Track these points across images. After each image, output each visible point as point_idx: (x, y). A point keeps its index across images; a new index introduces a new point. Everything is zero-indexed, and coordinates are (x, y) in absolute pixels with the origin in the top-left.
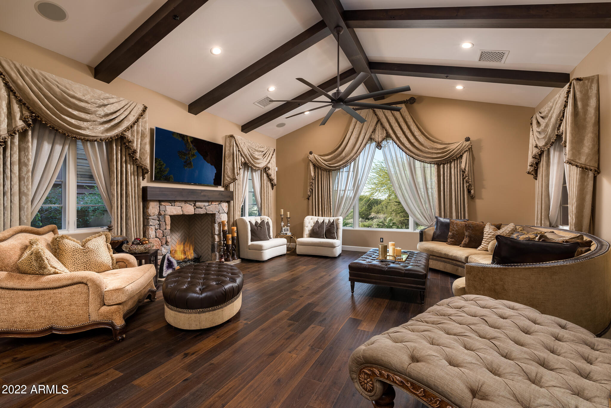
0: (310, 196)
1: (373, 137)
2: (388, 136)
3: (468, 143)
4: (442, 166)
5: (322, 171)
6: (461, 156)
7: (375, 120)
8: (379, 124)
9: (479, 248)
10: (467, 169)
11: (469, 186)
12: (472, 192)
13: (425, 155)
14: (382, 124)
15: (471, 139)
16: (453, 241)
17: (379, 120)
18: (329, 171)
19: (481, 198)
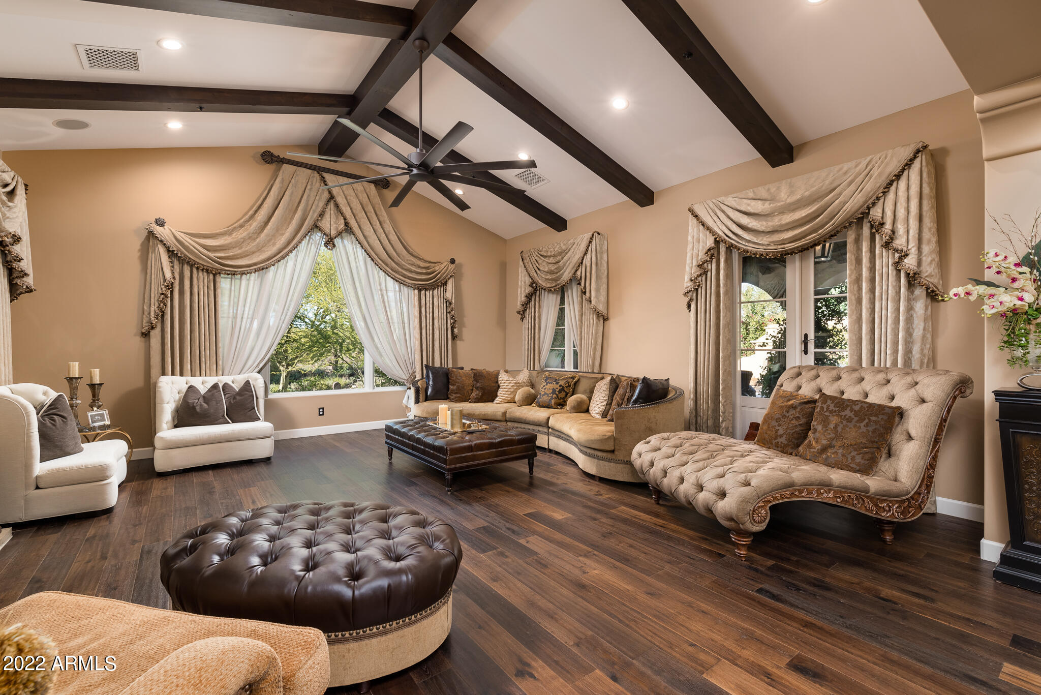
0: (153, 328)
1: (319, 224)
2: (348, 229)
3: (453, 266)
4: (423, 292)
5: (195, 271)
6: (446, 283)
7: (326, 195)
8: (331, 205)
9: (496, 401)
10: (453, 301)
11: (454, 323)
12: (456, 330)
13: (404, 272)
14: (337, 206)
15: (456, 262)
16: (459, 397)
17: (332, 197)
18: (214, 275)
19: (462, 340)
